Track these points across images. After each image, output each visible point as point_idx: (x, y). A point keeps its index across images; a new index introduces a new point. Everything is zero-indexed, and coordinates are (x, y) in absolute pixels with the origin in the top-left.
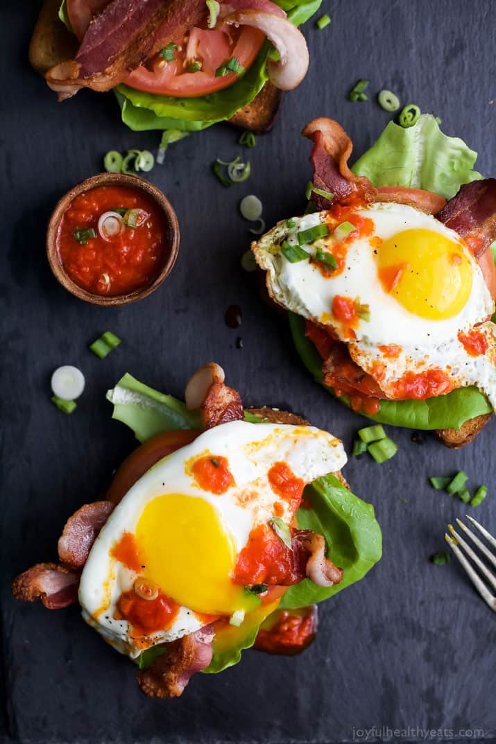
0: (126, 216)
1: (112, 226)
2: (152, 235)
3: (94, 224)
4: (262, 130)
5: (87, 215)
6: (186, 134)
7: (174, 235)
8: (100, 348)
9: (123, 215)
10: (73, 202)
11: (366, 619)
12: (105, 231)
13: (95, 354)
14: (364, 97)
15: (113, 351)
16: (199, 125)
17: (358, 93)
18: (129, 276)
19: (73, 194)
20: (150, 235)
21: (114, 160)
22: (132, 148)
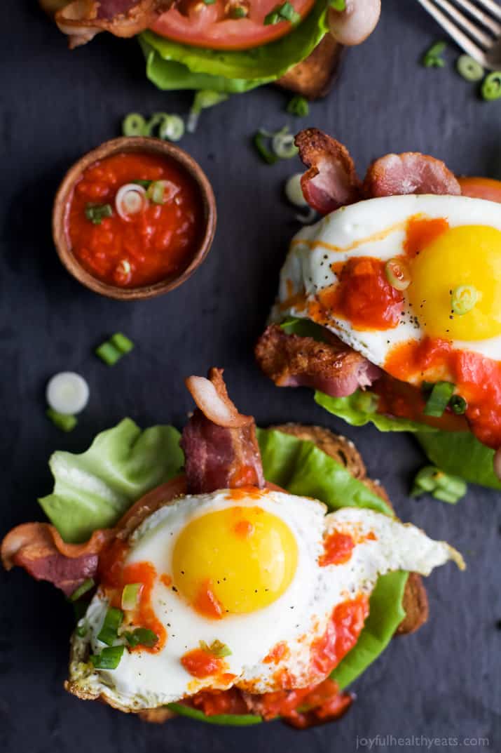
0: (150, 189)
1: (133, 202)
2: (183, 214)
3: (111, 200)
4: (317, 96)
5: (101, 190)
7: (208, 213)
8: (108, 353)
9: (146, 187)
10: (86, 171)
12: (124, 209)
13: (101, 361)
14: (441, 62)
15: (124, 358)
16: (240, 85)
17: (434, 58)
18: (154, 263)
19: (85, 162)
20: (179, 213)
21: (135, 125)
22: (159, 110)
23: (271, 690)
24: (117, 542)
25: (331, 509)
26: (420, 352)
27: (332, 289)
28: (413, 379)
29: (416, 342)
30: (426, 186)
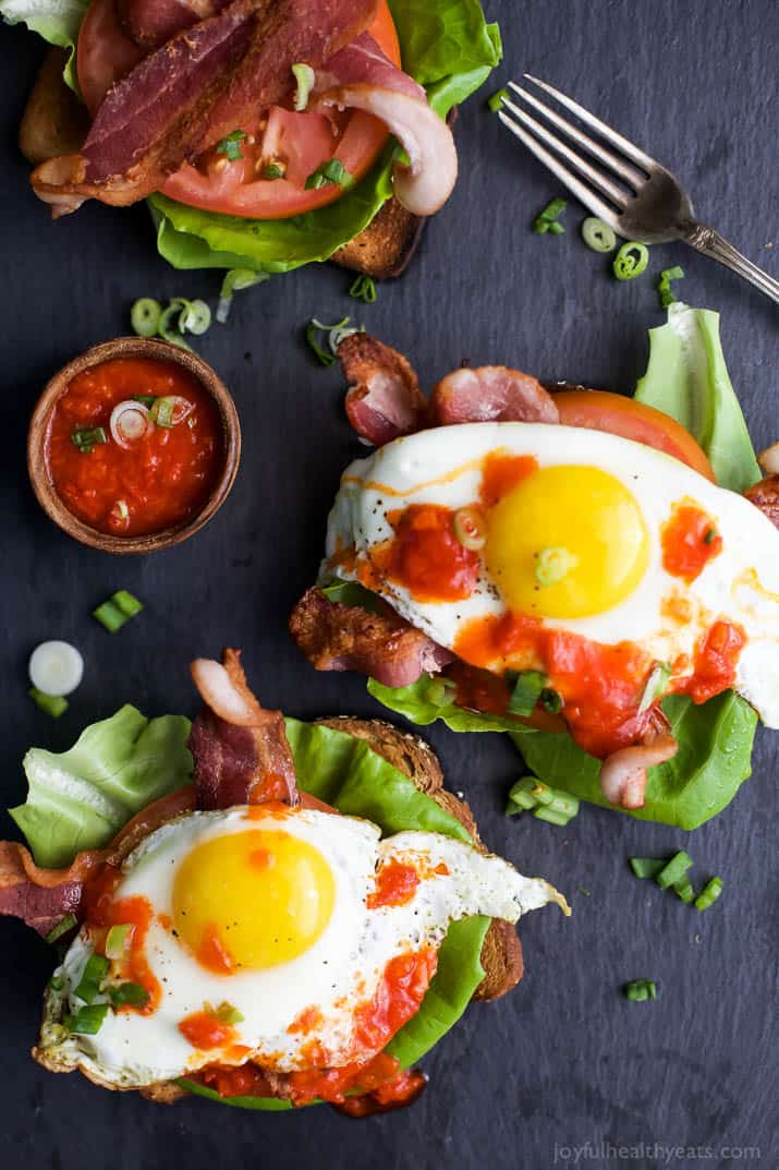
0: (154, 408)
1: (133, 424)
2: (197, 439)
3: (104, 421)
4: (390, 275)
5: (93, 407)
6: (265, 276)
7: (229, 440)
8: (109, 617)
9: (149, 407)
10: (71, 383)
11: (514, 1079)
12: (121, 434)
13: (100, 625)
14: (558, 227)
15: (130, 623)
16: (283, 267)
17: (549, 221)
18: (159, 504)
19: (71, 371)
20: (194, 439)
21: (147, 313)
22: (177, 295)
23: (296, 1068)
24: (108, 867)
25: (388, 832)
26: (500, 630)
27: (386, 546)
28: (494, 665)
29: (496, 619)
30: (512, 411)
